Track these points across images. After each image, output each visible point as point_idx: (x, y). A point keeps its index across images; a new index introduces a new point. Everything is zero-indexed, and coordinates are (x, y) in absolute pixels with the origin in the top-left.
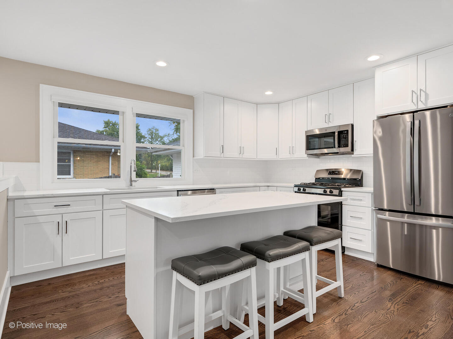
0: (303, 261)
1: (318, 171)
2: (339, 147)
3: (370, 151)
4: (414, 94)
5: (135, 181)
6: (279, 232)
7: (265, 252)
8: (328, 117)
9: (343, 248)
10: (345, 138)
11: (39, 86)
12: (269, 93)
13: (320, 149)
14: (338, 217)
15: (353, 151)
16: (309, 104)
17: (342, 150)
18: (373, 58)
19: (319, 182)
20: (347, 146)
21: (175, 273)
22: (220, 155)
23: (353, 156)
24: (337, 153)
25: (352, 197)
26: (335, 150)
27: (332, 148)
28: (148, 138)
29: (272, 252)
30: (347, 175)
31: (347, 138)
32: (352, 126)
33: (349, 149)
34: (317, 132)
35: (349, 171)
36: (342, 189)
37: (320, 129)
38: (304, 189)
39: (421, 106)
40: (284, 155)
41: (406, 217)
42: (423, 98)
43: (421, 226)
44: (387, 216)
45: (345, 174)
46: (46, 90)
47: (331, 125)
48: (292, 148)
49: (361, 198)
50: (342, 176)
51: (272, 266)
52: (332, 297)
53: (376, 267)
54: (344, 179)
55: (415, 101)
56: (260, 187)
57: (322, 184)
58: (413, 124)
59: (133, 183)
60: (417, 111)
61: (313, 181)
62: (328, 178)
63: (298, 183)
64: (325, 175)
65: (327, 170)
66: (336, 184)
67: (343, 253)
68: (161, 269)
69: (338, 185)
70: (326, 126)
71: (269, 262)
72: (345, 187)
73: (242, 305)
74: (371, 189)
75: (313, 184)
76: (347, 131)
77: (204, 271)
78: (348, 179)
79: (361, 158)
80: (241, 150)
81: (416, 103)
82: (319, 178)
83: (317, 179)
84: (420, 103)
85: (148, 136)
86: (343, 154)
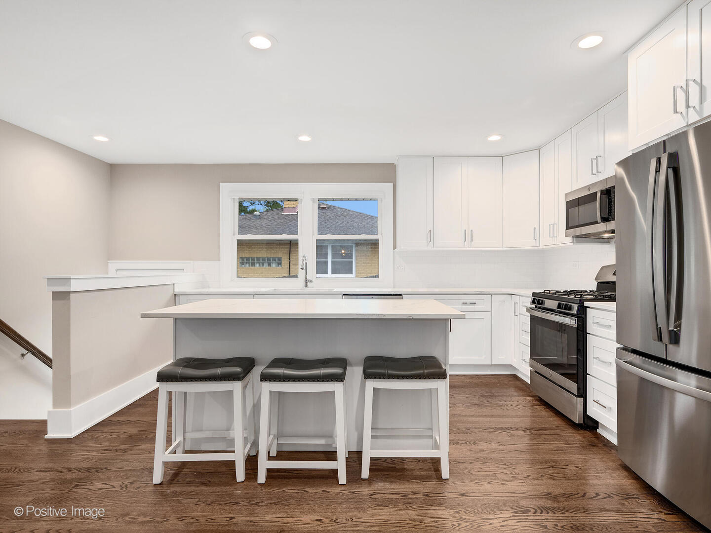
1: (602, 268)
2: (603, 220)
8: (596, 164)
11: (219, 185)
12: (495, 138)
17: (609, 226)
22: (428, 245)
27: (593, 224)
36: (586, 304)
39: (694, 120)
47: (602, 177)
49: (610, 324)
56: (493, 295)
80: (468, 235)
84: (691, 110)
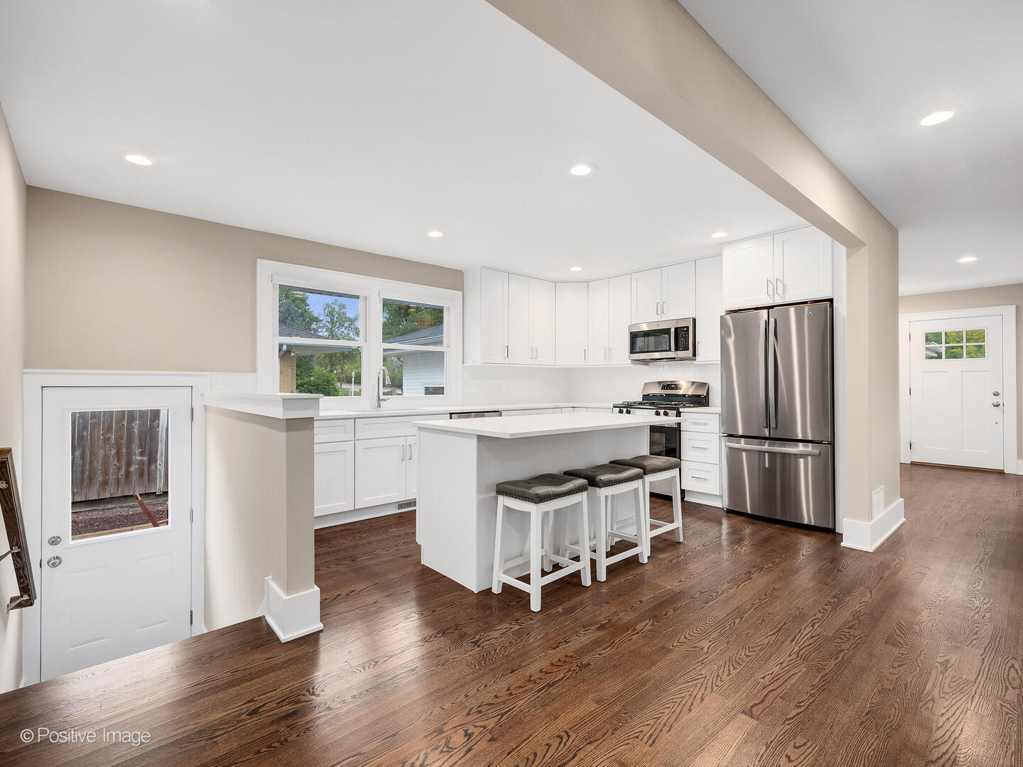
0: (636, 490)
1: (646, 384)
2: (676, 350)
3: (716, 355)
4: (769, 284)
5: (385, 400)
6: (605, 460)
7: (595, 477)
8: (660, 307)
9: (683, 492)
10: (685, 338)
11: (255, 262)
12: (575, 269)
13: (648, 352)
14: (675, 449)
15: (695, 356)
16: (634, 284)
17: (681, 354)
18: (719, 235)
19: (649, 401)
20: (686, 348)
21: (501, 498)
22: (504, 361)
23: (695, 363)
24: (674, 358)
25: (693, 421)
26: (670, 354)
27: (667, 351)
28: (324, 322)
29: (604, 477)
30: (688, 389)
31: (687, 338)
32: (694, 320)
33: (689, 353)
34: (645, 328)
35: (691, 384)
36: (681, 410)
37: (649, 323)
38: (627, 410)
39: (778, 301)
40: (597, 359)
41: (767, 445)
42: (780, 291)
43: (784, 455)
44: (742, 444)
45: (685, 389)
46: (266, 268)
47: (665, 318)
48: (609, 350)
49: (705, 421)
50: (681, 392)
51: (603, 492)
52: (668, 542)
53: (725, 513)
54: (684, 396)
55: (770, 292)
57: (652, 404)
58: (767, 323)
59: (382, 403)
60: (772, 307)
61: (640, 399)
62: (661, 395)
63: (620, 402)
64: (657, 391)
65: (660, 383)
66: (673, 403)
67: (683, 499)
68: (483, 496)
69: (675, 405)
70: (658, 318)
71: (600, 487)
72: (684, 407)
73: (566, 543)
74: (719, 410)
75: (641, 404)
76: (688, 327)
77: (542, 490)
78: (689, 396)
79: (705, 366)
80: (533, 353)
81: (772, 296)
82: (648, 395)
83: (646, 397)
84: (776, 296)
85: (325, 319)
86: (682, 359)
